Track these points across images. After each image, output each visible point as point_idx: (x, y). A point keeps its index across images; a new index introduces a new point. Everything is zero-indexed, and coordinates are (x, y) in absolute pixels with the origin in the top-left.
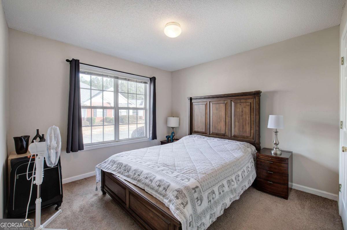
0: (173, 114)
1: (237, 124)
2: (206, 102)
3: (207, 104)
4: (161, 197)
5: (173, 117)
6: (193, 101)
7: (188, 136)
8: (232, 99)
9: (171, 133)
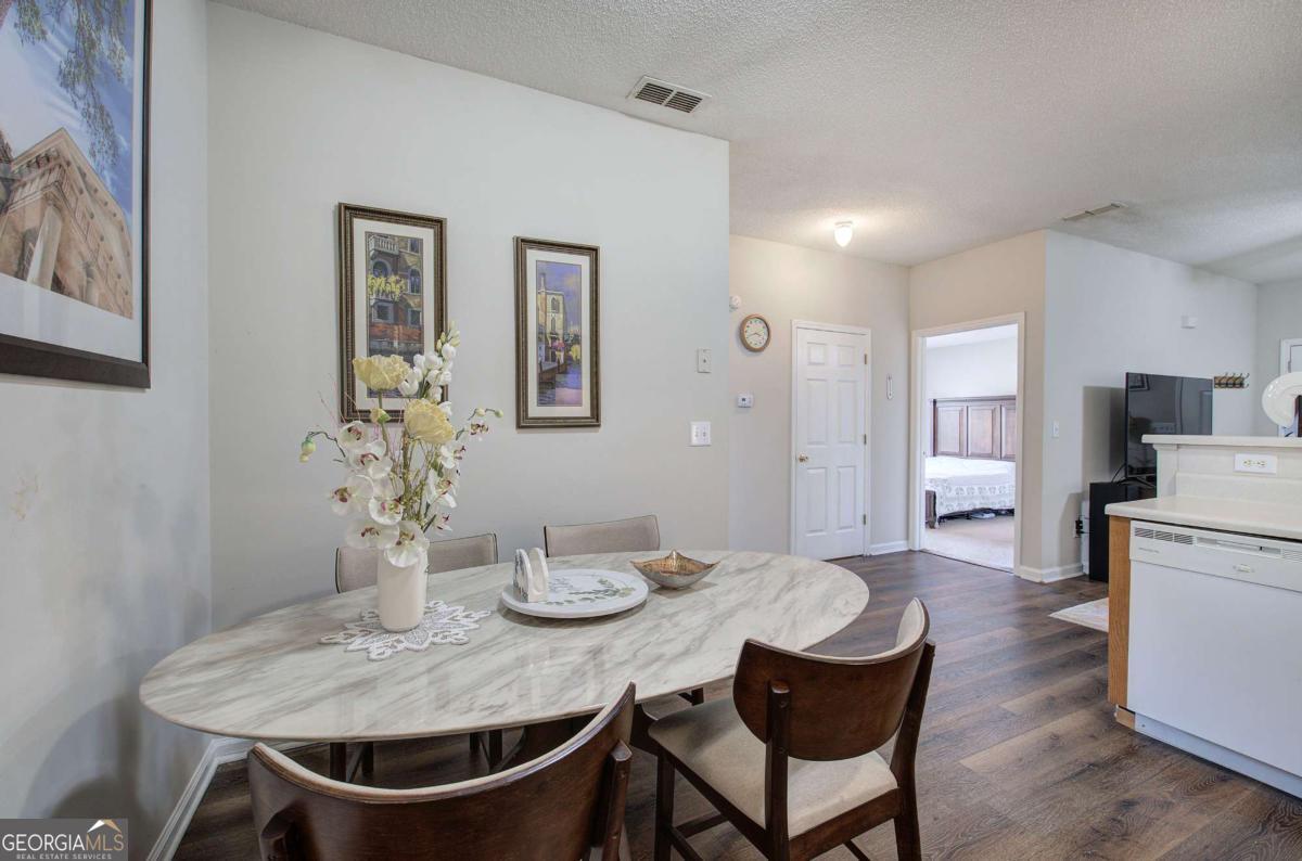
1: (1008, 441)
2: (961, 408)
3: (962, 410)
6: (938, 405)
8: (1001, 404)
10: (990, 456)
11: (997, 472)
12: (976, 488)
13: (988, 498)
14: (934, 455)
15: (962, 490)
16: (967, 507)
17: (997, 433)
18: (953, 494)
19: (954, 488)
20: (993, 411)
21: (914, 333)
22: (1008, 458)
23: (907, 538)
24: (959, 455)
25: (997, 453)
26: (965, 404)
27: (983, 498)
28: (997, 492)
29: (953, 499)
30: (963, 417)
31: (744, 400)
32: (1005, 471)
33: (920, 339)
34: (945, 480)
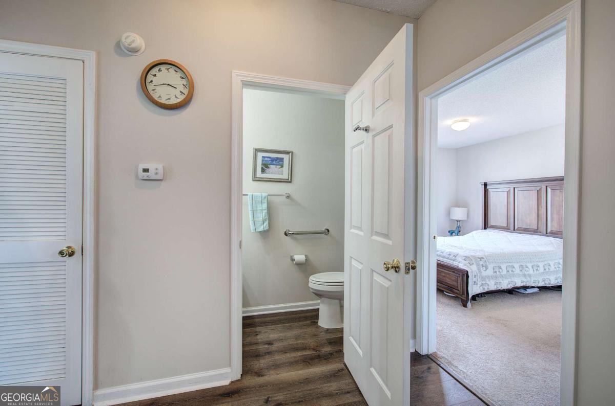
0: (458, 203)
1: (555, 216)
2: (508, 189)
3: (509, 190)
4: (452, 261)
5: (459, 207)
6: (488, 187)
7: (480, 231)
8: (547, 185)
9: (456, 227)
10: (535, 232)
11: (540, 249)
12: (516, 266)
13: (530, 276)
14: (485, 228)
15: (500, 268)
16: (505, 285)
17: (543, 211)
18: (490, 272)
19: (491, 267)
20: (539, 192)
21: (421, 94)
22: (554, 234)
23: (414, 336)
24: (506, 229)
25: (543, 229)
26: (512, 186)
27: (525, 276)
28: (541, 269)
29: (489, 277)
30: (511, 198)
31: (146, 170)
32: (549, 248)
33: (427, 99)
34: (481, 259)
